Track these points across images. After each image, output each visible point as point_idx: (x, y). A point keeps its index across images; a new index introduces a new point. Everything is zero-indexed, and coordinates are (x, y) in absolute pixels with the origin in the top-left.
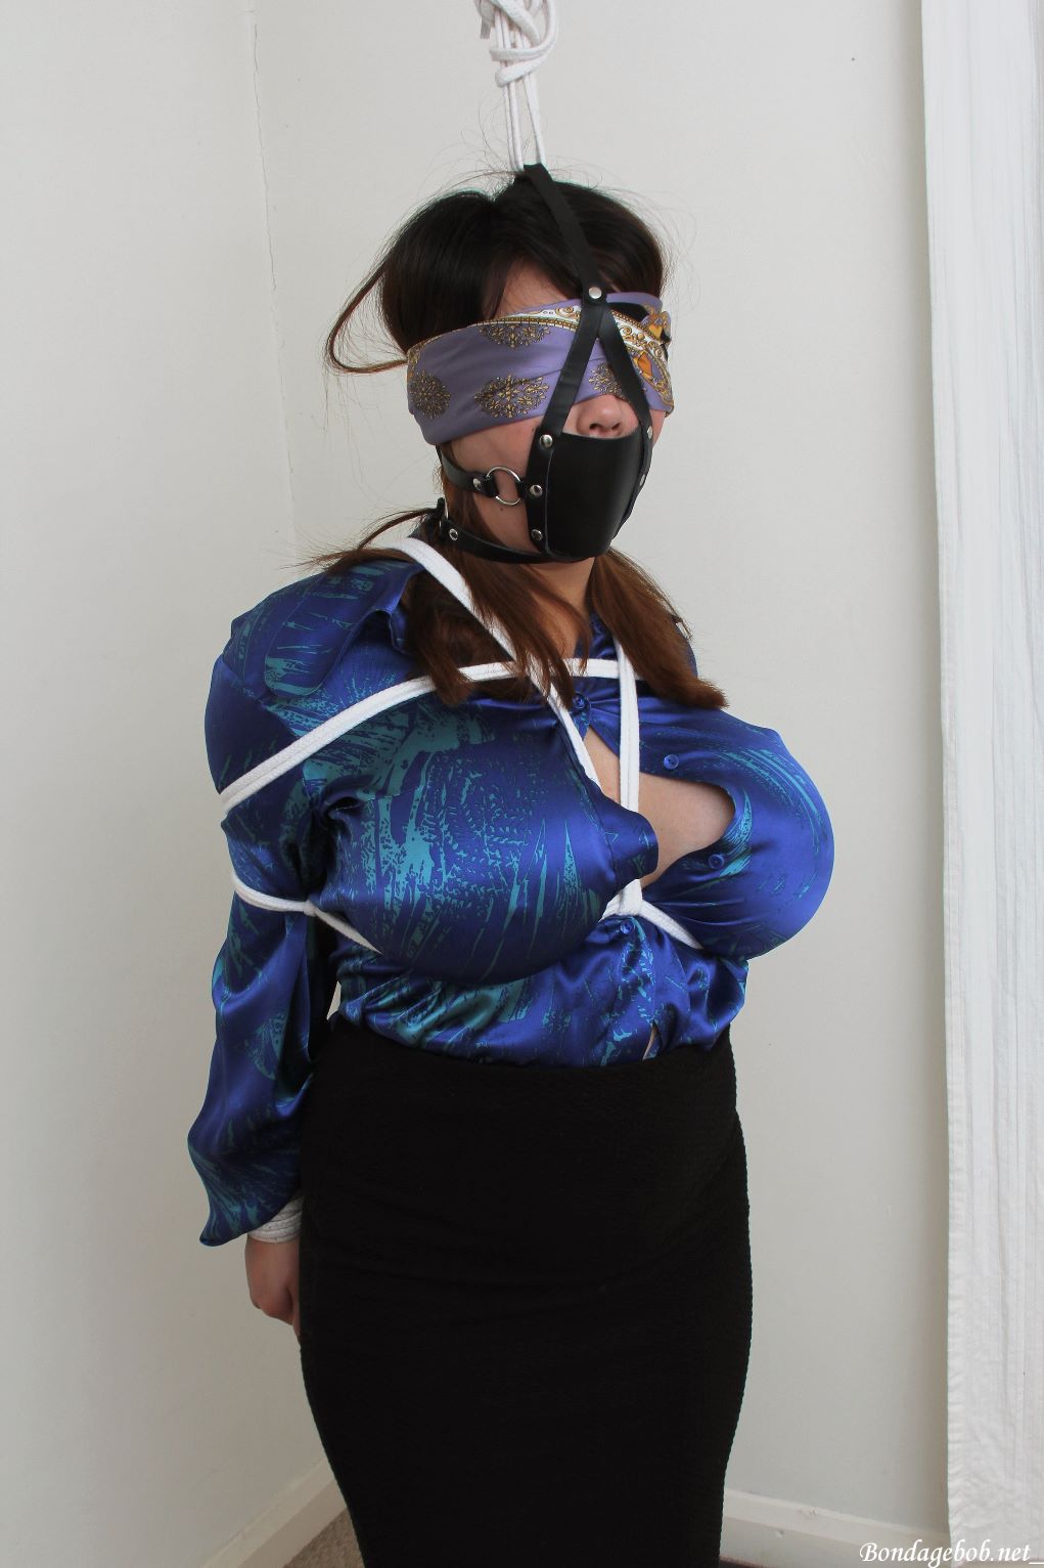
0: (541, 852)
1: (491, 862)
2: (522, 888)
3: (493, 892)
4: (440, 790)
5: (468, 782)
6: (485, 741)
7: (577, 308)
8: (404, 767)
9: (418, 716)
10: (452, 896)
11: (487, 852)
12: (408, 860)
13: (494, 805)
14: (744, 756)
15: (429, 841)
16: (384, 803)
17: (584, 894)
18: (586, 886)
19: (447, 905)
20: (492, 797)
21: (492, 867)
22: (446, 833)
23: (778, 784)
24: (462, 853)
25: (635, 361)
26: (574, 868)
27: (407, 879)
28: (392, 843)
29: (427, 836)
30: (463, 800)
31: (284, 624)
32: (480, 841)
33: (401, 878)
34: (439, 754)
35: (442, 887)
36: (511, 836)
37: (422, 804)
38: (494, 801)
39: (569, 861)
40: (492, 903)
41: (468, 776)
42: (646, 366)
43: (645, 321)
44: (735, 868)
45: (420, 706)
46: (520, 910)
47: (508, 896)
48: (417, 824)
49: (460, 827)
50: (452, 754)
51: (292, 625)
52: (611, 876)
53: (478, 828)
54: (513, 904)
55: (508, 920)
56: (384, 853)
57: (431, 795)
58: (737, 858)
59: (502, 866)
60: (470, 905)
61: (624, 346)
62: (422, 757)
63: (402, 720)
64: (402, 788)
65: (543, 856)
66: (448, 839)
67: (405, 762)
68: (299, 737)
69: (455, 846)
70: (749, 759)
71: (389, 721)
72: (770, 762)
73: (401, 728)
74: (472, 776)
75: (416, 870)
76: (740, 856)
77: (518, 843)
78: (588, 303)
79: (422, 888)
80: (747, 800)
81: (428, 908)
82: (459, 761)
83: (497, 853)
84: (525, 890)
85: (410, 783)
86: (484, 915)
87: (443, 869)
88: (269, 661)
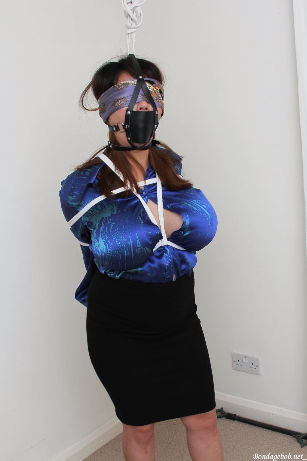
0: (130, 241)
1: (118, 245)
2: (127, 251)
3: (120, 252)
4: (106, 228)
5: (112, 226)
6: (117, 213)
7: (136, 80)
8: (99, 221)
9: (103, 206)
10: (111, 254)
11: (117, 243)
12: (100, 246)
13: (118, 231)
14: (188, 203)
15: (104, 241)
16: (95, 231)
17: (144, 249)
18: (144, 247)
19: (110, 256)
20: (117, 229)
21: (119, 247)
22: (107, 239)
23: (197, 210)
24: (111, 244)
25: (152, 94)
26: (140, 244)
27: (101, 250)
28: (97, 242)
29: (103, 240)
30: (111, 230)
31: (71, 187)
32: (115, 240)
33: (100, 250)
34: (106, 218)
35: (108, 252)
36: (122, 238)
37: (102, 232)
38: (118, 230)
39: (138, 242)
40: (121, 255)
41: (112, 224)
42: (155, 95)
43: (154, 85)
44: (187, 234)
45: (104, 203)
46: (127, 255)
47: (124, 253)
48: (101, 237)
49: (110, 238)
50: (109, 217)
51: (73, 187)
52: (151, 242)
53: (115, 237)
54: (126, 254)
55: (125, 259)
56: (96, 244)
57: (104, 229)
58: (187, 231)
59: (121, 246)
60: (115, 256)
61: (149, 90)
62: (103, 218)
63: (99, 207)
64: (98, 228)
65: (131, 242)
66: (108, 241)
67: (99, 220)
68: (79, 211)
69: (110, 242)
70: (189, 203)
71: (96, 207)
72: (195, 203)
73: (99, 210)
74: (113, 224)
75: (102, 248)
76: (188, 231)
77: (124, 240)
78: (139, 80)
79: (104, 253)
80: (187, 216)
81: (107, 257)
82: (110, 220)
83: (120, 243)
84: (128, 251)
85: (100, 226)
86: (119, 258)
87: (108, 248)
88: (69, 197)
